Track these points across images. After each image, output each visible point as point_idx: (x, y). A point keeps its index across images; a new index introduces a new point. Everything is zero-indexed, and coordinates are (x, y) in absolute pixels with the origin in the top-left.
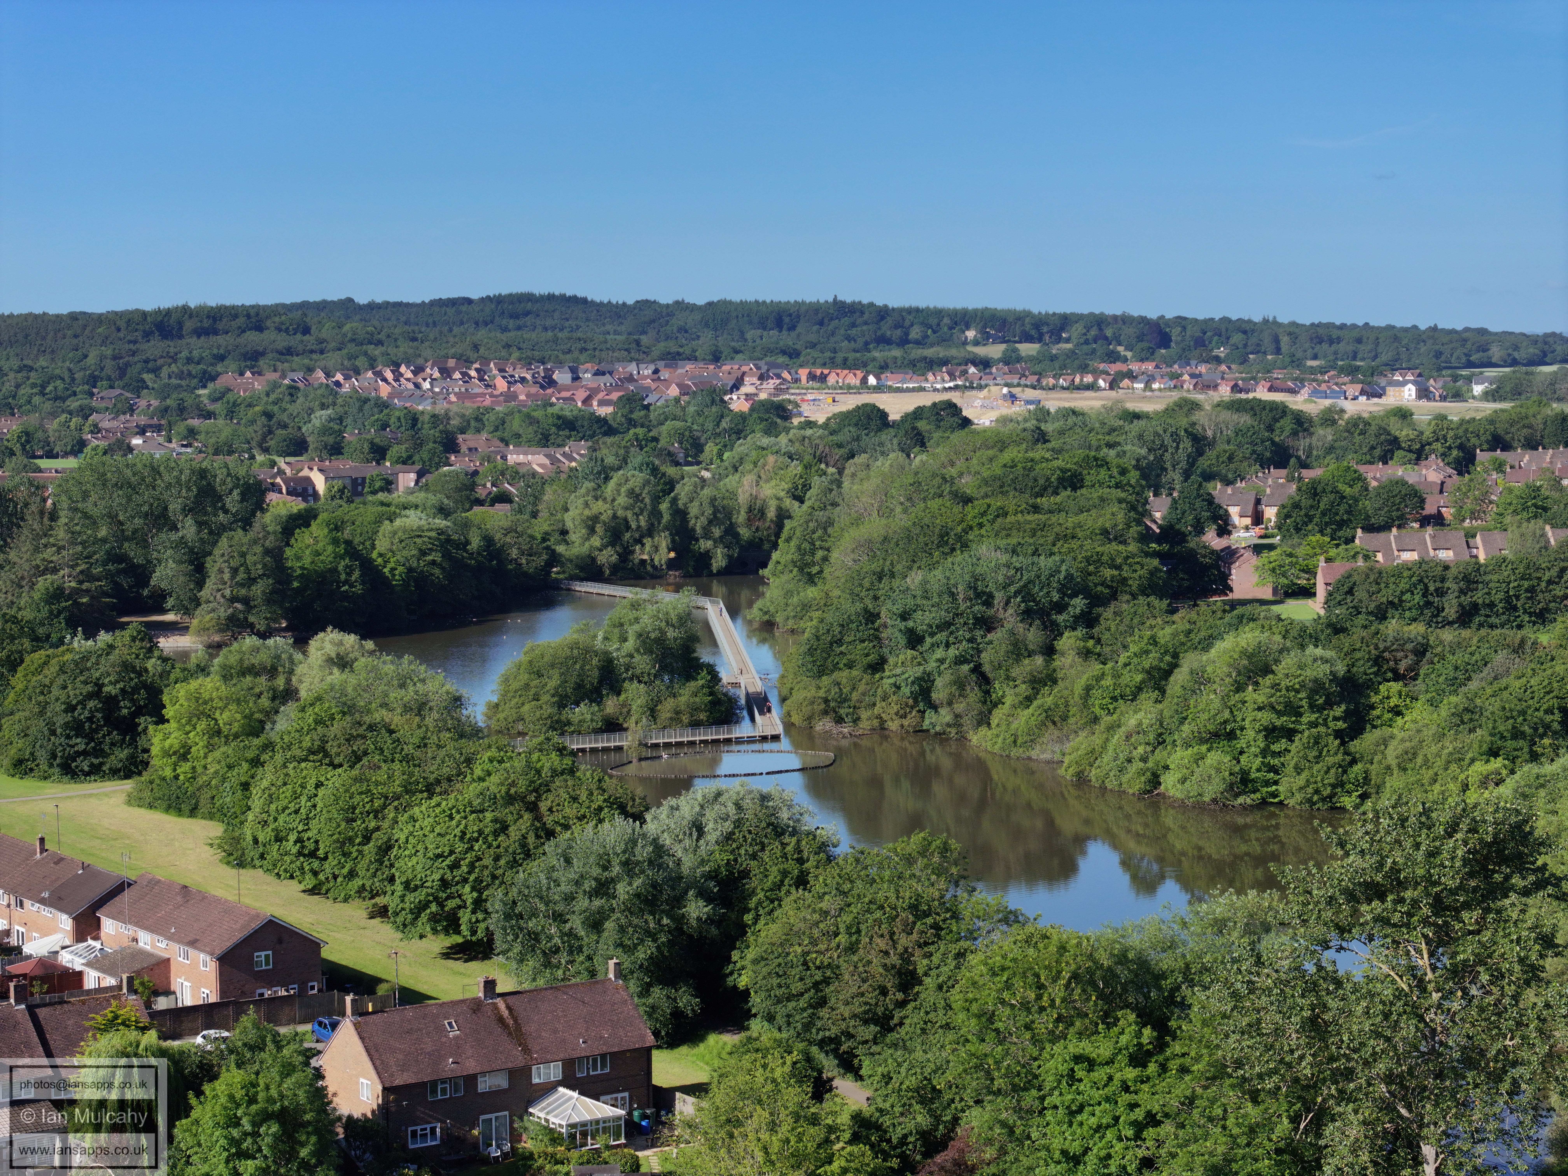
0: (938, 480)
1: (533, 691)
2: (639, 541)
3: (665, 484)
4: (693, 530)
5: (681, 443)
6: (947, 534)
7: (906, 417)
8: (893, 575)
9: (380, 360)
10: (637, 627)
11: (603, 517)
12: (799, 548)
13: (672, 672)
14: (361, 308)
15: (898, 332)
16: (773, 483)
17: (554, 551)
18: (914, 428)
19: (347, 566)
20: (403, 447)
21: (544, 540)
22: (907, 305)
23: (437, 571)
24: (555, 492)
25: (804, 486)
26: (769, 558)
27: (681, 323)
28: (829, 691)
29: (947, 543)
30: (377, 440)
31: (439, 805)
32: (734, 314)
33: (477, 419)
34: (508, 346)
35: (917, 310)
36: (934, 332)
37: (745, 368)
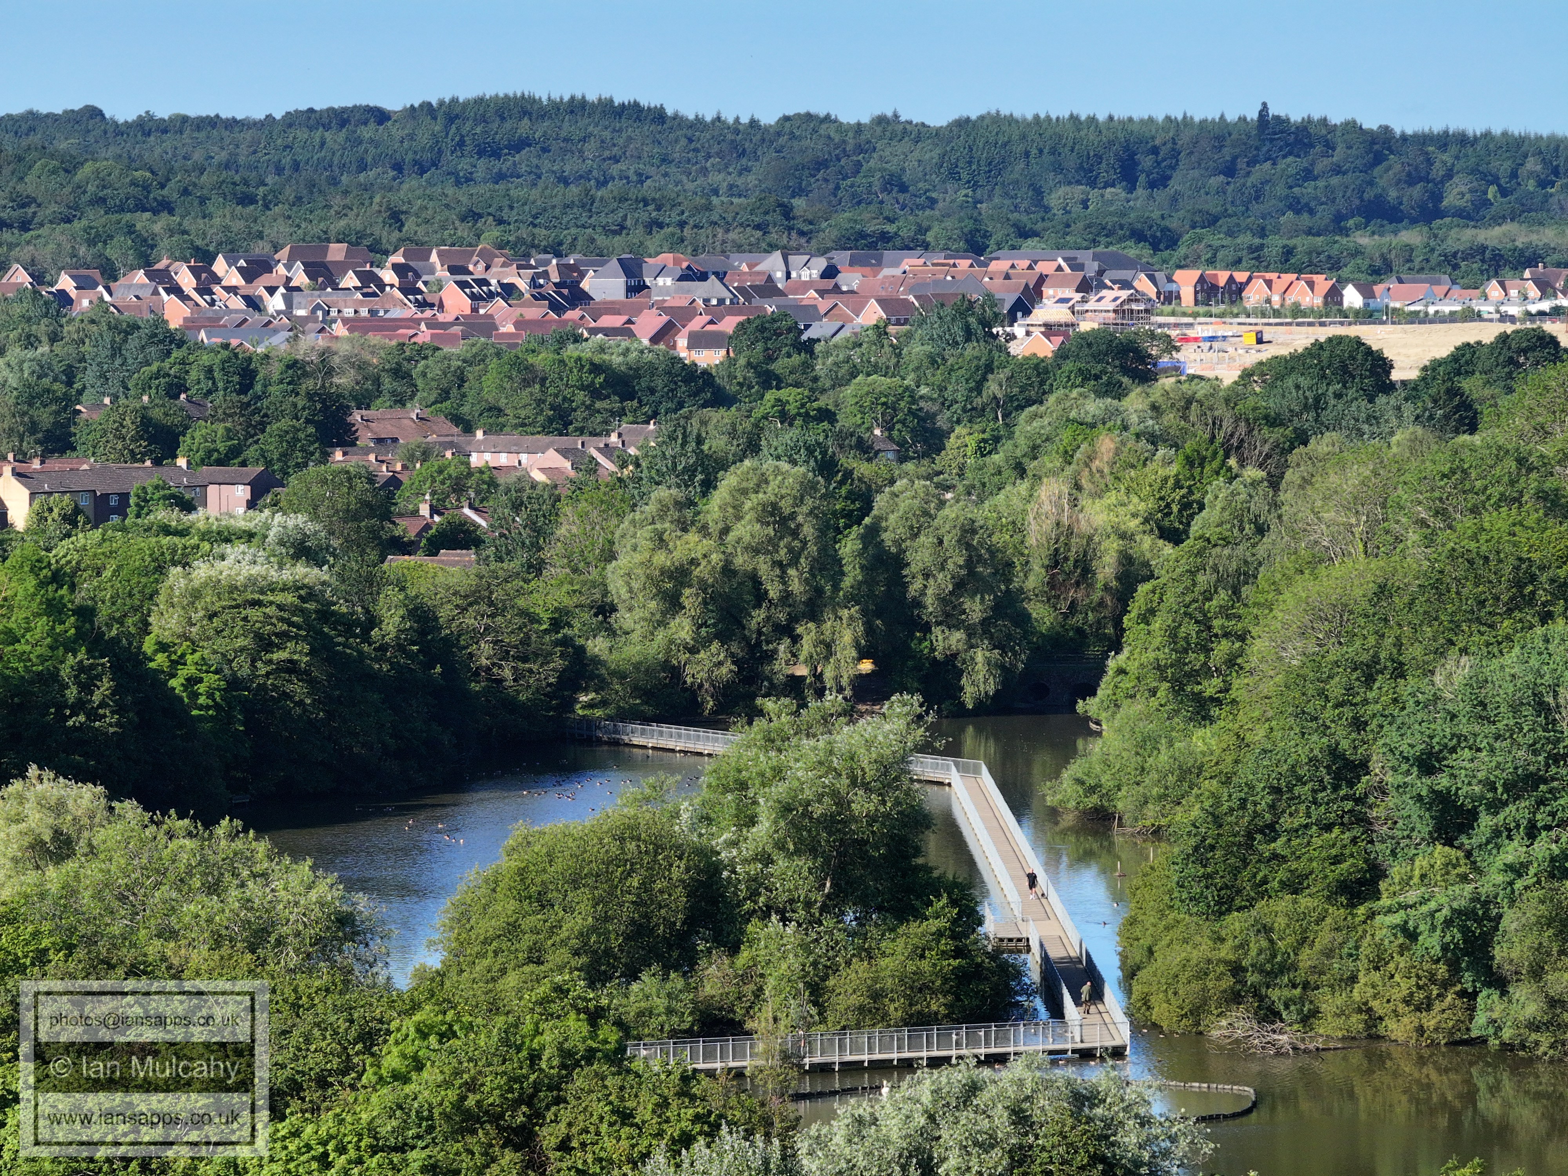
0: (1511, 464)
1: (528, 940)
2: (787, 631)
3: (851, 496)
4: (918, 604)
5: (888, 427)
6: (1533, 578)
7: (1432, 369)
8: (1399, 672)
9: (165, 243)
10: (779, 790)
11: (701, 571)
12: (1172, 634)
13: (864, 902)
14: (120, 130)
15: (1417, 192)
16: (1112, 498)
17: (582, 649)
18: (1453, 392)
19: (81, 668)
20: (220, 428)
21: (556, 624)
22: (1437, 127)
23: (297, 688)
24: (584, 516)
25: (1185, 506)
26: (1101, 671)
27: (892, 167)
28: (1243, 945)
29: (1531, 600)
30: (157, 414)
31: (296, 1134)
32: (1019, 149)
33: (399, 373)
34: (472, 216)
35: (1463, 140)
36: (1504, 192)
37: (1045, 267)
